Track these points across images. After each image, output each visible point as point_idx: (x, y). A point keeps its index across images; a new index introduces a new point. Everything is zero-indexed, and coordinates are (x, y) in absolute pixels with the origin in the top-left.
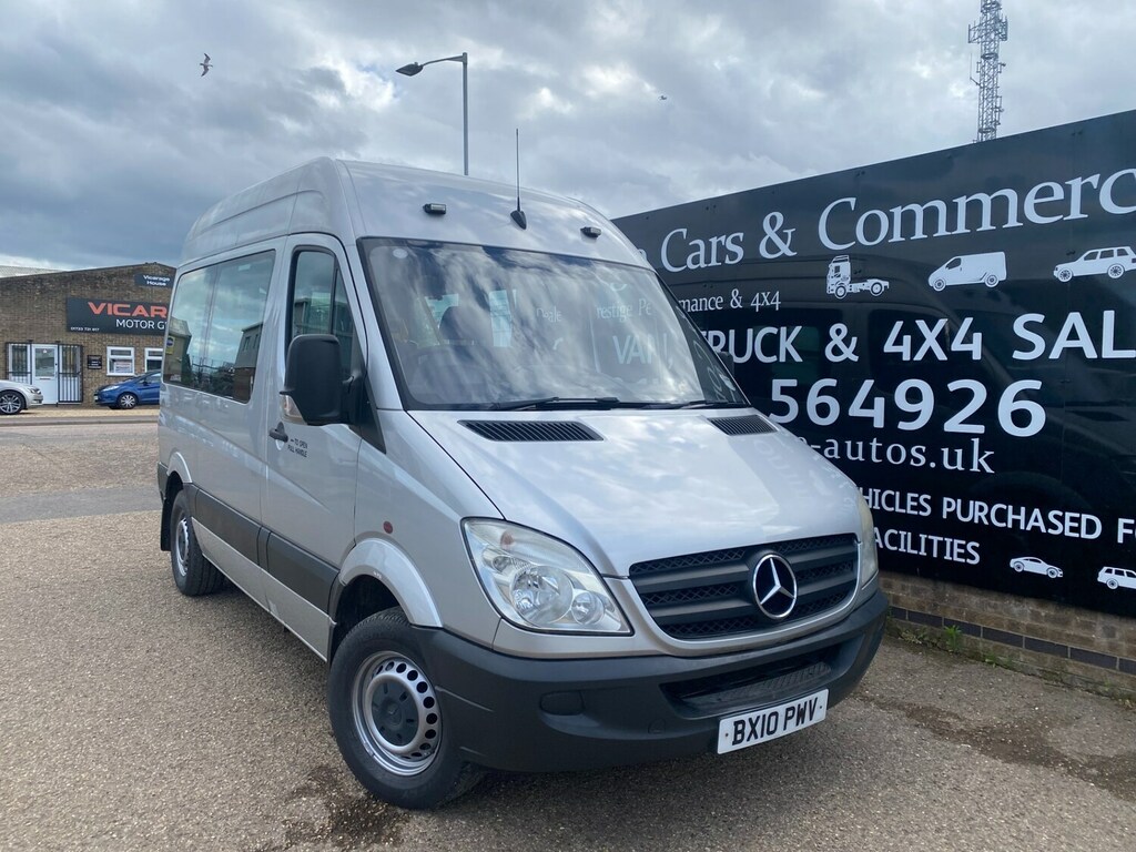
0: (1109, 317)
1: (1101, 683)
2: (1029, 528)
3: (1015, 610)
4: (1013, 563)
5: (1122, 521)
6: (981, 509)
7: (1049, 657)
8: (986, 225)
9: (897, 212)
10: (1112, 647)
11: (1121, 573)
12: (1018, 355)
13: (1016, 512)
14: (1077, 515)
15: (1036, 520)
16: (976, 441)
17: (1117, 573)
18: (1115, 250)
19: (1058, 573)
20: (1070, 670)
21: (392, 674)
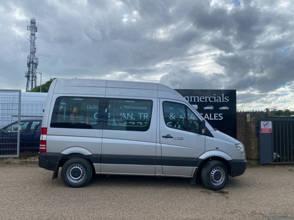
8: (194, 101)
18: (211, 106)
21: (217, 170)
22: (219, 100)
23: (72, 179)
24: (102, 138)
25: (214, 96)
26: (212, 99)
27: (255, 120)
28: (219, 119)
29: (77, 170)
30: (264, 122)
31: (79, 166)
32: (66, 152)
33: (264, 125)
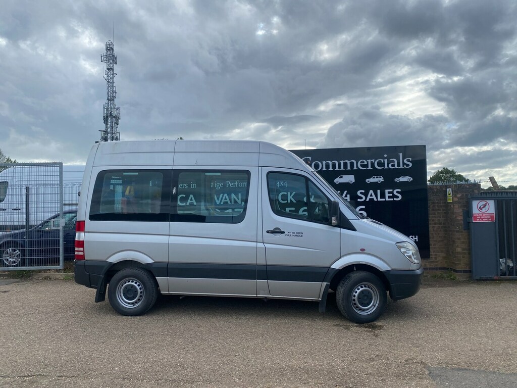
0: (379, 191)
8: (349, 168)
9: (324, 162)
12: (359, 200)
18: (379, 176)
21: (364, 288)
22: (393, 165)
23: (125, 302)
24: (169, 235)
25: (385, 158)
26: (380, 164)
27: (461, 198)
28: (395, 199)
29: (132, 287)
30: (478, 201)
31: (134, 282)
32: (114, 259)
33: (480, 208)
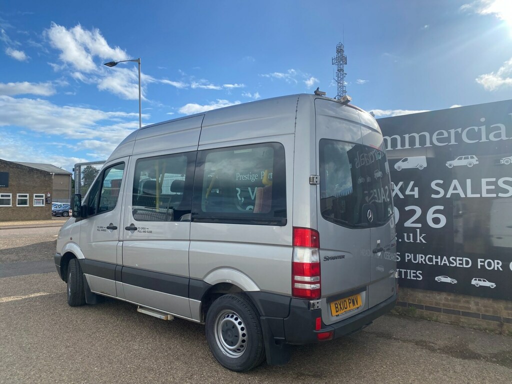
0: (469, 182)
1: (475, 325)
2: (442, 264)
3: (438, 298)
4: (436, 279)
5: (479, 260)
6: (422, 257)
7: (453, 316)
8: (417, 145)
10: (478, 310)
11: (481, 280)
12: (433, 196)
13: (437, 258)
14: (462, 258)
15: (445, 261)
16: (418, 230)
17: (479, 280)
18: (469, 156)
19: (456, 282)
20: (462, 320)
22: (498, 135)
25: (482, 124)
28: (501, 195)
